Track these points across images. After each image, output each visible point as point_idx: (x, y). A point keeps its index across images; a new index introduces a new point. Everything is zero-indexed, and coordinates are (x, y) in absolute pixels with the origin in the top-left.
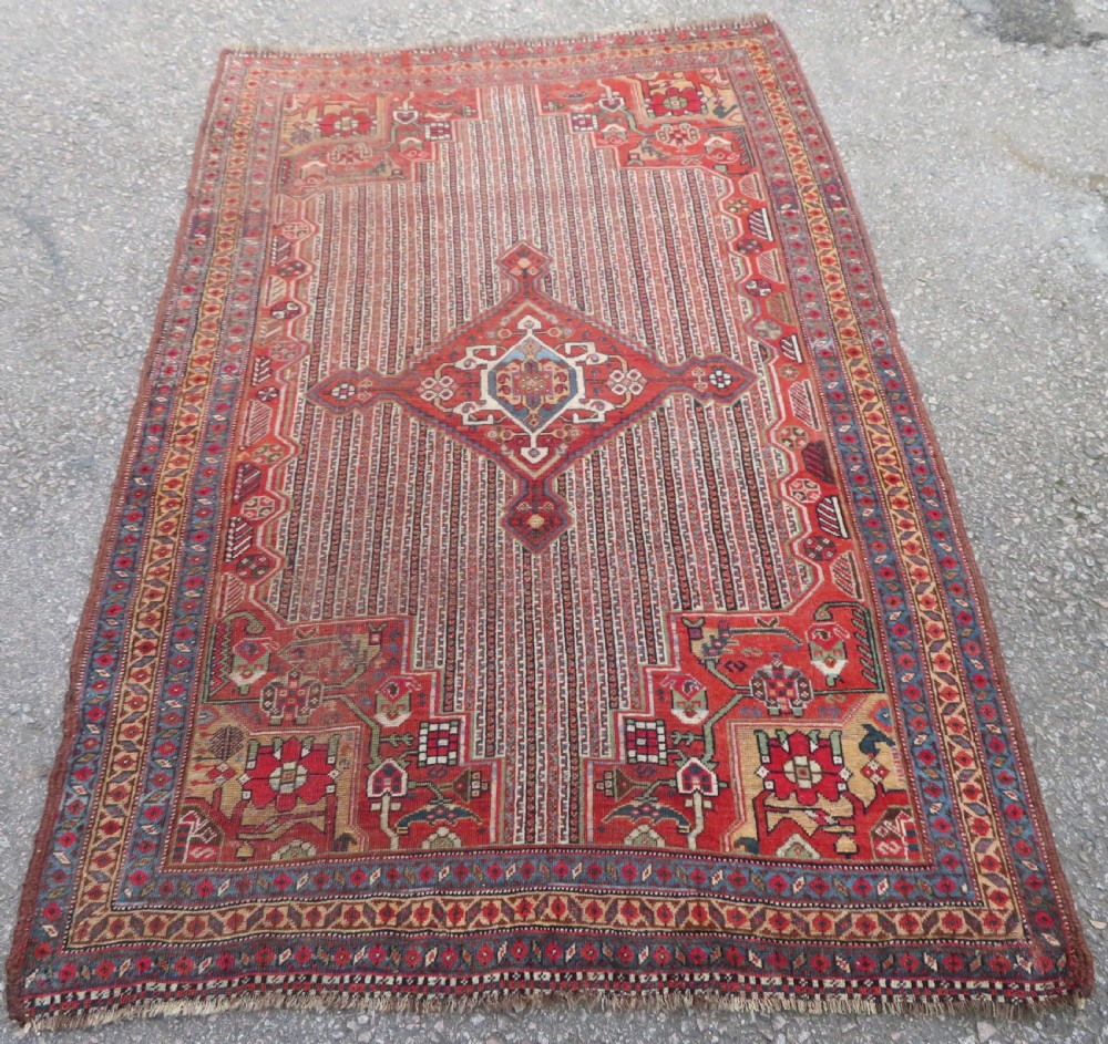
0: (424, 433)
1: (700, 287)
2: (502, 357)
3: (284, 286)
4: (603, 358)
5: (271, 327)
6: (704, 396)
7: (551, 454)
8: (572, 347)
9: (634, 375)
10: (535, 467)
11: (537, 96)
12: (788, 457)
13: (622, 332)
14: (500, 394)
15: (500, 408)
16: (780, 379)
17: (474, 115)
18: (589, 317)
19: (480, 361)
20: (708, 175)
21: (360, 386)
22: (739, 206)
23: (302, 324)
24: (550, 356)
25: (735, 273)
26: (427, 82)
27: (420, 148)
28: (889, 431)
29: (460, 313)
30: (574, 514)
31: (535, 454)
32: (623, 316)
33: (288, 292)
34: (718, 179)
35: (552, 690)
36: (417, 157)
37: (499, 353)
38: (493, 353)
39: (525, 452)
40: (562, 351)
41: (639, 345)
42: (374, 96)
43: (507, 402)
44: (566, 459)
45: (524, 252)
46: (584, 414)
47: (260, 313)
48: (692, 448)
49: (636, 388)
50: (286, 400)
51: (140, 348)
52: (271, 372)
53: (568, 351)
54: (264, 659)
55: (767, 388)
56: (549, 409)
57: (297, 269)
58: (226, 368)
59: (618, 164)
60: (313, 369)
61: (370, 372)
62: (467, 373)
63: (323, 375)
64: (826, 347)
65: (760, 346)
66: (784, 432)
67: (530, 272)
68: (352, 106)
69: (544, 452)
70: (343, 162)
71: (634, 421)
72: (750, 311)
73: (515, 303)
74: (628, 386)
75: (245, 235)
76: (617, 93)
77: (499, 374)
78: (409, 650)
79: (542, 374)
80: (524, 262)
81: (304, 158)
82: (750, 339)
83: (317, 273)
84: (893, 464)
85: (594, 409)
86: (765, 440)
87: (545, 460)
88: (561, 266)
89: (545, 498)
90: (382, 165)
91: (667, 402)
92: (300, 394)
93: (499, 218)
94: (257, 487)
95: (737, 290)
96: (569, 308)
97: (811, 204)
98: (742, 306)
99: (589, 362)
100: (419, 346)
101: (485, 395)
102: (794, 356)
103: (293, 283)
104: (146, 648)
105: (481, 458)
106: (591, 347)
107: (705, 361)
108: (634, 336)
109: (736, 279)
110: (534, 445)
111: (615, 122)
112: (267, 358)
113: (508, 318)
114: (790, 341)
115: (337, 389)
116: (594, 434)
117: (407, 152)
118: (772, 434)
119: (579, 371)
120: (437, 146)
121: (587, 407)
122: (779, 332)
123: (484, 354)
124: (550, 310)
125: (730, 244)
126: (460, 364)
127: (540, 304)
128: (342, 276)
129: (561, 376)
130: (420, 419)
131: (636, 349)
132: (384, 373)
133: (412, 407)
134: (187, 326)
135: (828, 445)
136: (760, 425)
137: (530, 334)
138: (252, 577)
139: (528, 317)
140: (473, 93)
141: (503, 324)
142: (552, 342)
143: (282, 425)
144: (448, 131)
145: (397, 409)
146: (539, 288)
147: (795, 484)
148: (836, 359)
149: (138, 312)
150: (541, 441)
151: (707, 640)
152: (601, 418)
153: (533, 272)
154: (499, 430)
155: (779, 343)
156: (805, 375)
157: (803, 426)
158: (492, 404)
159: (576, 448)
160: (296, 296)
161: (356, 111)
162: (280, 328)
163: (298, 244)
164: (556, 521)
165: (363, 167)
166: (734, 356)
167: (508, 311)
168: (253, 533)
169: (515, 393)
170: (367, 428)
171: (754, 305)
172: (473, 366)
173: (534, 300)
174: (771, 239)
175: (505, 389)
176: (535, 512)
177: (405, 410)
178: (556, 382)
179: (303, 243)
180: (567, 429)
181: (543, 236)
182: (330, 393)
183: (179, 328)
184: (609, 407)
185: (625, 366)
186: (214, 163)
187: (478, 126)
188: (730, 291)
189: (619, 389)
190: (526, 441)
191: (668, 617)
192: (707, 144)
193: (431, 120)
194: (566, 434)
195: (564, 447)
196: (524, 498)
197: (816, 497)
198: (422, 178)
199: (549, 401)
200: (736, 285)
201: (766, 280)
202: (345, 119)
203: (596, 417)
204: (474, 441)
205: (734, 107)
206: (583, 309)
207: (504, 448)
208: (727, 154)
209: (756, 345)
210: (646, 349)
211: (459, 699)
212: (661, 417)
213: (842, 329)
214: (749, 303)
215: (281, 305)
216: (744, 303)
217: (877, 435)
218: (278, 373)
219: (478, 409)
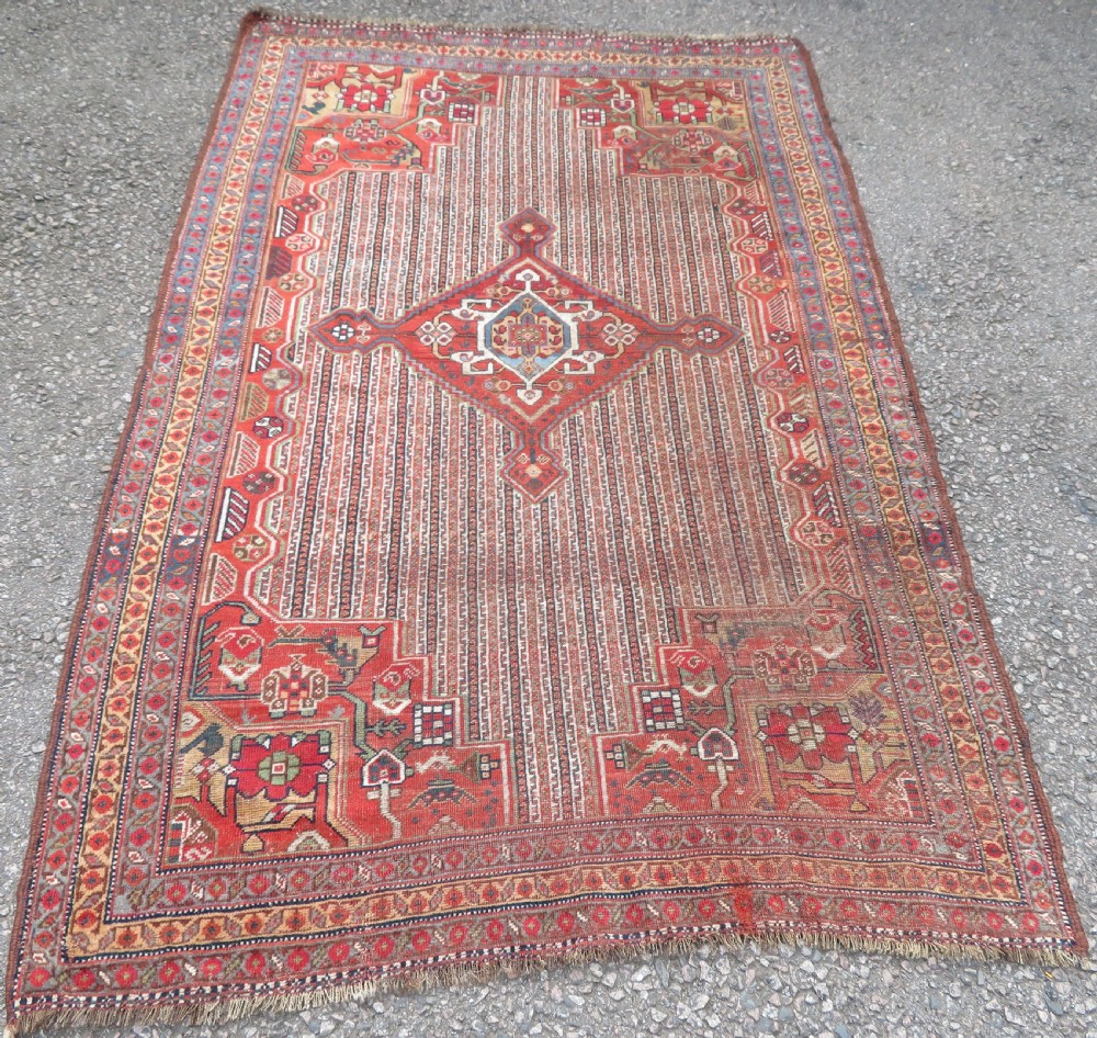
0: (627, 295)
1: (335, 428)
2: (556, 362)
3: (805, 453)
4: (456, 357)
5: (801, 405)
6: (365, 317)
7: (513, 275)
8: (486, 369)
9: (427, 340)
10: (528, 266)
11: (506, 795)
12: (303, 267)
13: (432, 383)
14: (559, 326)
15: (559, 315)
16: (284, 329)
17: (610, 746)
18: (465, 400)
19: (580, 358)
20: (272, 607)
21: (695, 340)
22: (249, 547)
23: (770, 405)
24: (509, 361)
25: (289, 448)
26: (695, 837)
27: (685, 673)
28: (202, 283)
29: (604, 413)
30: (497, 231)
31: (528, 277)
32: (428, 400)
33: (798, 445)
34: (260, 601)
35: (520, 137)
36: (687, 655)
37: (560, 366)
38: (567, 366)
39: (536, 278)
40: (497, 366)
41: (417, 370)
42: (779, 802)
43: (552, 320)
44: (500, 271)
45: (535, 486)
46: (481, 307)
47: (820, 422)
48: (387, 274)
49: (428, 327)
50: (760, 329)
51: (927, 393)
52: (786, 359)
53: (491, 366)
54: (717, 160)
55: (300, 319)
56: (514, 312)
57: (798, 474)
58: (831, 365)
59: (396, 629)
60: (744, 360)
61: (687, 353)
62: (592, 348)
63: (733, 351)
64: (224, 358)
65: (292, 359)
66: (298, 287)
67: (527, 458)
68: (809, 777)
69: (519, 277)
70: (790, 650)
71: (434, 299)
72: (288, 400)
73: (544, 420)
74: (436, 330)
75: (878, 530)
76: (372, 795)
77: (561, 344)
78: (618, 160)
79: (518, 344)
80: (534, 471)
81: (847, 667)
82: (300, 366)
83: (773, 469)
84: (214, 257)
85: (471, 311)
86: (319, 281)
87: (519, 271)
88: (490, 463)
89: (521, 244)
90: (733, 642)
91: (401, 313)
92: (750, 334)
93: (565, 538)
94: (762, 261)
95: (294, 425)
96: (485, 411)
97: (153, 542)
98: (295, 407)
99: (470, 354)
100: (643, 376)
101: (573, 327)
102: (260, 351)
103: (796, 455)
104: (802, 169)
105: (575, 273)
106: (467, 369)
107: (353, 349)
108: (420, 379)
109: (290, 440)
110: (528, 285)
111: (386, 720)
112: (794, 372)
113: (553, 403)
114: (257, 366)
115: (715, 337)
116: (474, 289)
117: (702, 667)
118: (311, 285)
119: (481, 346)
120: (660, 677)
121: (477, 313)
122: (266, 376)
123: (576, 365)
124: (507, 409)
125: (281, 489)
126: (600, 357)
127: (517, 417)
128: (743, 465)
129: (500, 342)
130: (633, 309)
131: (421, 366)
132: (673, 350)
133: (641, 318)
134: (890, 411)
135: (264, 274)
136: (318, 293)
137: (529, 383)
138: (743, 201)
139: (530, 403)
140: (614, 803)
141: (556, 397)
142: (506, 375)
143: (757, 307)
144: (647, 710)
145: (655, 317)
146: (517, 437)
147: (305, 247)
148: (218, 347)
149: (951, 435)
150: (521, 286)
151: (409, 157)
152: (465, 302)
153: (524, 458)
154: (560, 296)
155: (272, 363)
156: (258, 332)
157: (280, 292)
158: (566, 318)
159: (492, 279)
160: (788, 441)
161: (798, 766)
162: (792, 403)
163: (809, 514)
164: (513, 228)
165: (759, 642)
166: (323, 352)
167: (552, 411)
168: (753, 230)
169: (544, 327)
170: (679, 303)
171: (282, 406)
172: (587, 353)
173: (523, 423)
174: (228, 491)
175: (555, 332)
176: (529, 235)
177: (647, 316)
178: (505, 336)
179: (804, 514)
180: (496, 295)
181: (510, 510)
182: (721, 334)
183: (897, 408)
184: (456, 313)
185: (435, 348)
186: (974, 661)
187: (602, 723)
188: (303, 423)
189: (444, 328)
190: (535, 286)
191: (434, 171)
192: (255, 668)
193: (676, 734)
194: (499, 290)
195: (501, 279)
196: (536, 243)
197: (293, 238)
198: (673, 613)
199: (513, 319)
200: (293, 432)
201: (254, 436)
202: (810, 745)
203: (469, 304)
204: (581, 286)
205: (187, 749)
206: (471, 409)
207: (555, 282)
208: (232, 646)
209: (296, 360)
210: (410, 364)
211: (581, 134)
212: (409, 299)
213: (198, 376)
214: (286, 409)
215: (801, 430)
216: (291, 410)
217: (215, 280)
218: (778, 357)
219: (579, 314)
